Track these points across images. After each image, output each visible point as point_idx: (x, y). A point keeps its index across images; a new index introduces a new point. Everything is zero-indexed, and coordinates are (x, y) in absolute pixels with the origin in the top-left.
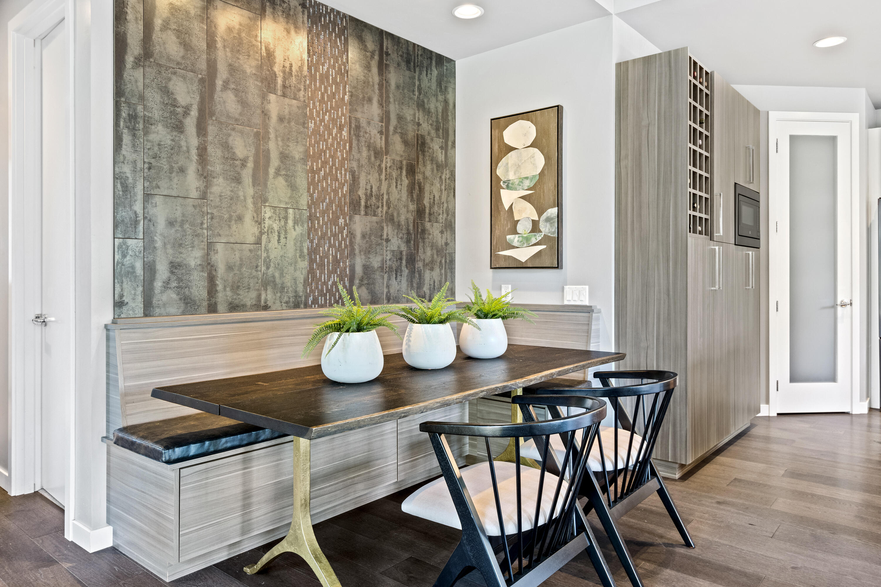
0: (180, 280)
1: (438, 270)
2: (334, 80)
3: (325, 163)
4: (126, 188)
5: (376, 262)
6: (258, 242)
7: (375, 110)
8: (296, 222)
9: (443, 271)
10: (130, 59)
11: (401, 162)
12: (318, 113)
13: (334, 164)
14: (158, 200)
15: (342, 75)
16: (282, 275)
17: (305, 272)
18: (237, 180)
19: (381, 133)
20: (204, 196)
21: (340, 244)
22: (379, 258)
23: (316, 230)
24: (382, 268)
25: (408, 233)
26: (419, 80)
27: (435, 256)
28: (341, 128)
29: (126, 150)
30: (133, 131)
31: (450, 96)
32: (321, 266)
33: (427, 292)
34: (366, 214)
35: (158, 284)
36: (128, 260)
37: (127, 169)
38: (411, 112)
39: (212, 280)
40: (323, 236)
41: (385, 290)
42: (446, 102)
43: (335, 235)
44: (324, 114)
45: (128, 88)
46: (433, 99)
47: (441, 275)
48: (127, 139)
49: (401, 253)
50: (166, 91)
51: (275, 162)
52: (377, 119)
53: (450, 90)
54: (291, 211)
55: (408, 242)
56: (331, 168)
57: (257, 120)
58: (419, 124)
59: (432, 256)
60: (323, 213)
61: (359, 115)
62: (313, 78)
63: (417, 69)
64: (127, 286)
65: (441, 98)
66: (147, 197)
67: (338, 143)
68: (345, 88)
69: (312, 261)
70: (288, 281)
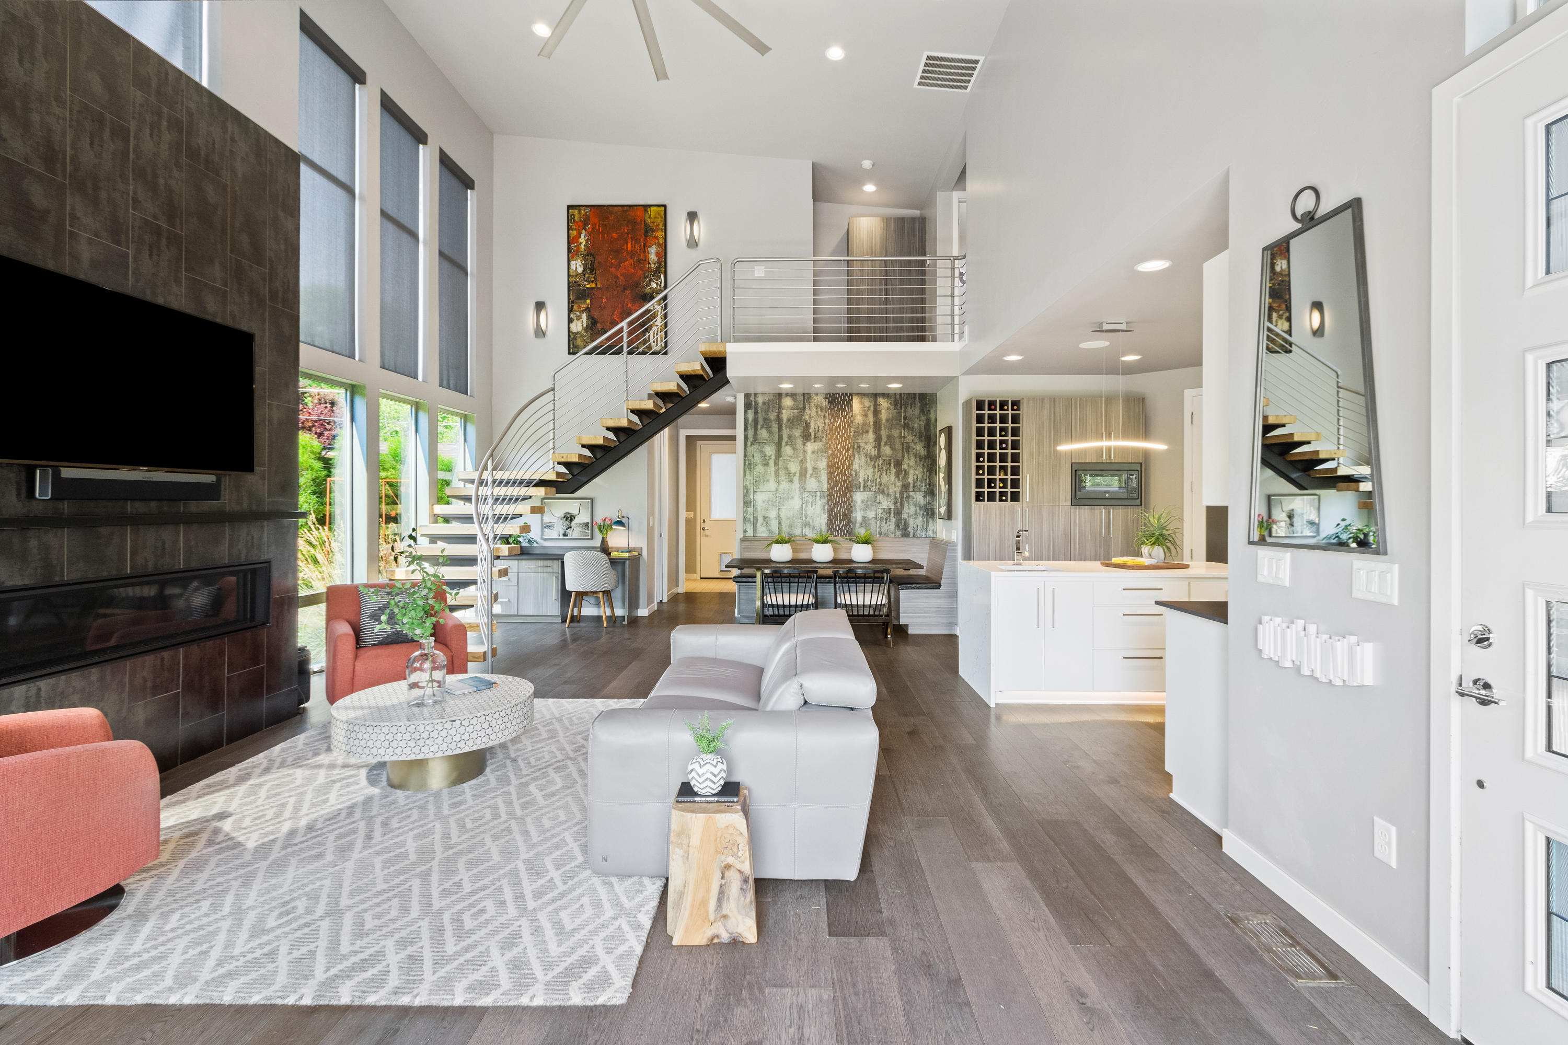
0: (767, 523)
1: (921, 519)
2: (844, 428)
3: (837, 469)
4: (747, 490)
5: (871, 514)
6: (802, 507)
7: (871, 436)
8: (821, 497)
9: (925, 519)
10: (749, 443)
11: (890, 460)
12: (834, 446)
13: (843, 468)
14: (758, 493)
15: (849, 424)
16: (813, 521)
17: (826, 520)
18: (792, 481)
19: (875, 447)
20: (777, 490)
21: (847, 506)
22: (874, 513)
23: (833, 501)
24: (876, 518)
25: (896, 498)
26: (905, 412)
27: (918, 511)
28: (848, 450)
29: (748, 476)
30: (750, 469)
31: (932, 416)
32: (836, 517)
33: (912, 532)
34: (864, 491)
35: (759, 525)
36: (748, 516)
37: (748, 483)
38: (898, 431)
39: (780, 523)
40: (837, 503)
41: (878, 530)
42: (928, 420)
43: (844, 502)
44: (838, 445)
45: (748, 454)
46: (917, 421)
47: (924, 521)
48: (748, 472)
49: (890, 509)
50: (762, 452)
51: (810, 471)
52: (872, 440)
53: (932, 412)
54: (818, 493)
55: (895, 503)
56: (842, 470)
57: (801, 455)
58: (904, 437)
59: (916, 511)
60: (837, 492)
61: (859, 441)
62: (831, 430)
63: (903, 407)
64: (748, 525)
65: (923, 418)
66: (755, 492)
67: (846, 458)
68: (850, 430)
69: (830, 515)
70: (817, 524)
